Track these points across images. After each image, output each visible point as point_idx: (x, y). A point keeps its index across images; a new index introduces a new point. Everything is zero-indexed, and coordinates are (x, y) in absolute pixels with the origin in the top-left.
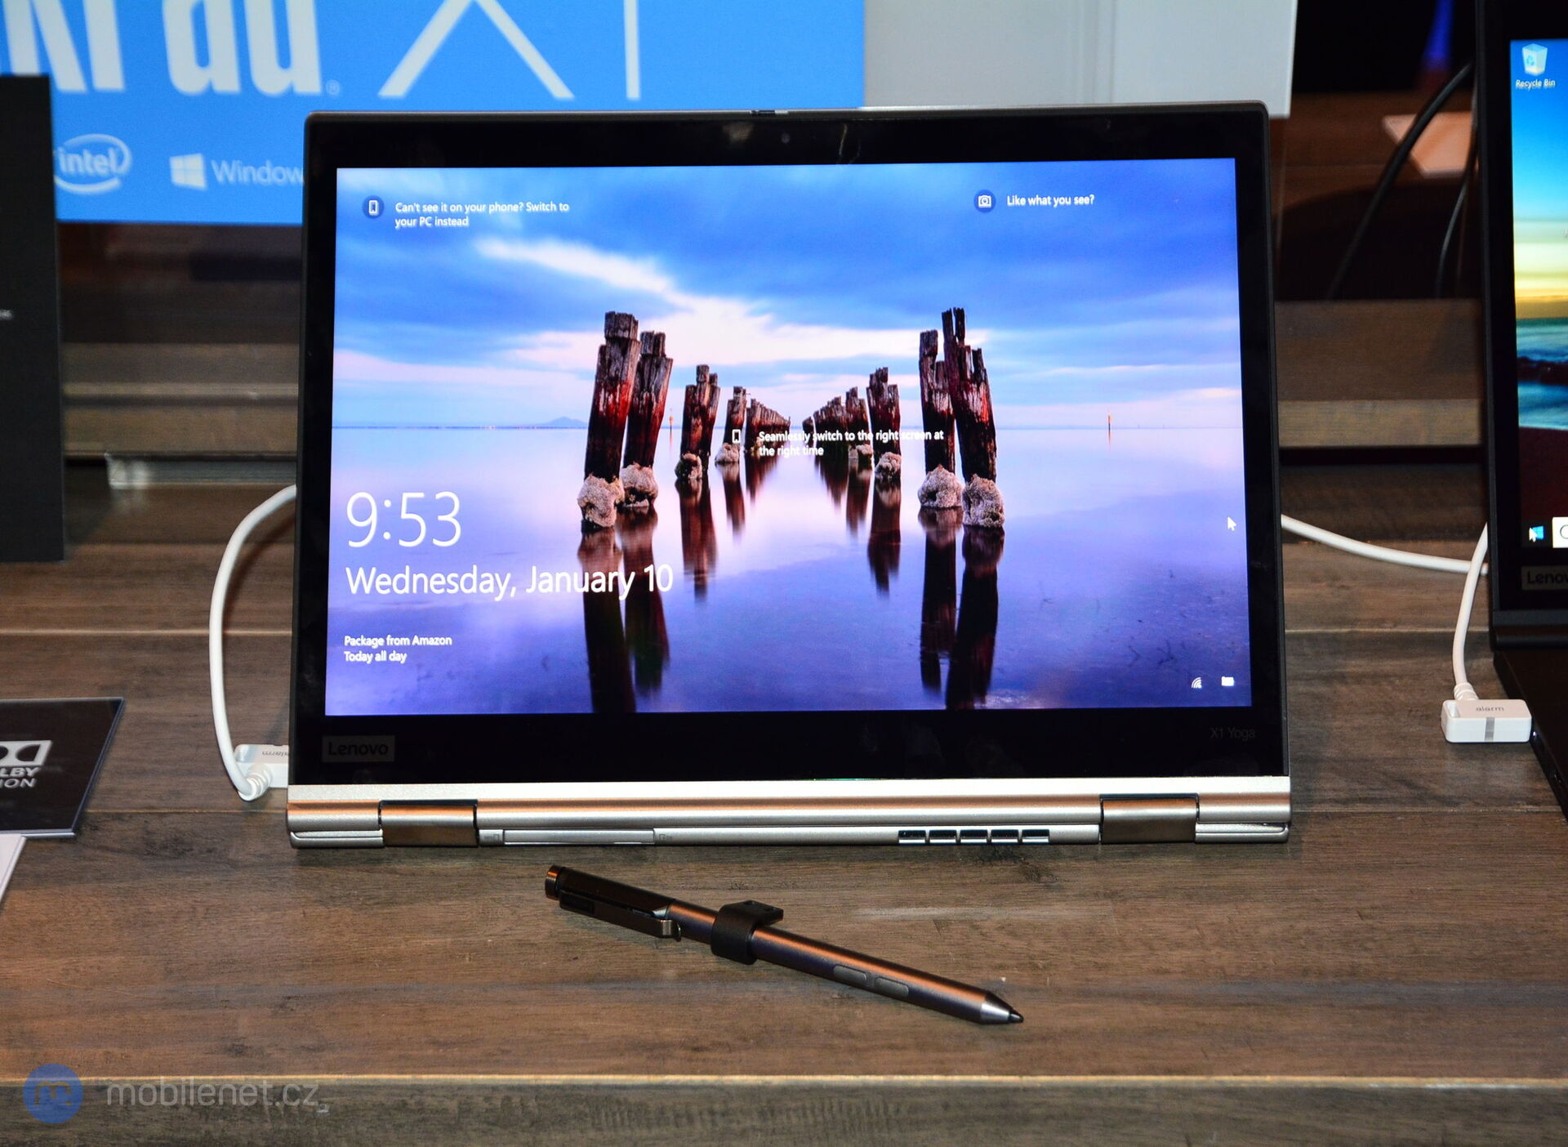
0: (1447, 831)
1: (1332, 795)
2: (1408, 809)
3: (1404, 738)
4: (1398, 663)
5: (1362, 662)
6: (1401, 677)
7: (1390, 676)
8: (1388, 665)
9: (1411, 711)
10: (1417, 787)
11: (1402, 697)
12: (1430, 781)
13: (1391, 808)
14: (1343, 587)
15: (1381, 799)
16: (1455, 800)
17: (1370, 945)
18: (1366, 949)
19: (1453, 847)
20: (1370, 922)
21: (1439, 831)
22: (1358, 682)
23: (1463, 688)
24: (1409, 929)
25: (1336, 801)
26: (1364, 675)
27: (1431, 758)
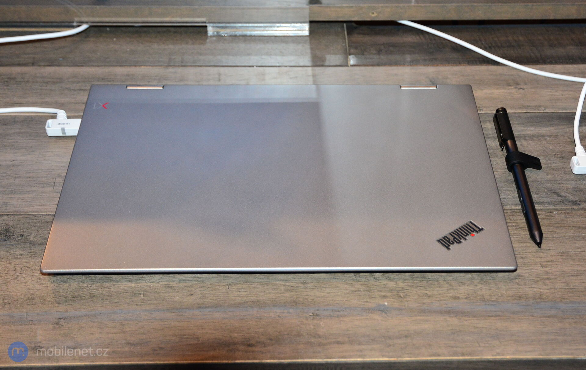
0: (576, 219)
3: (553, 169)
4: (547, 129)
5: (532, 129)
6: (549, 137)
7: (545, 136)
9: (555, 155)
10: (561, 196)
11: (551, 147)
12: (567, 192)
13: (551, 207)
14: (521, 88)
15: (546, 202)
16: (578, 202)
17: (547, 282)
18: (546, 285)
19: (579, 228)
20: (546, 269)
21: (572, 219)
22: (532, 140)
24: (564, 273)
26: (534, 136)
27: (566, 180)
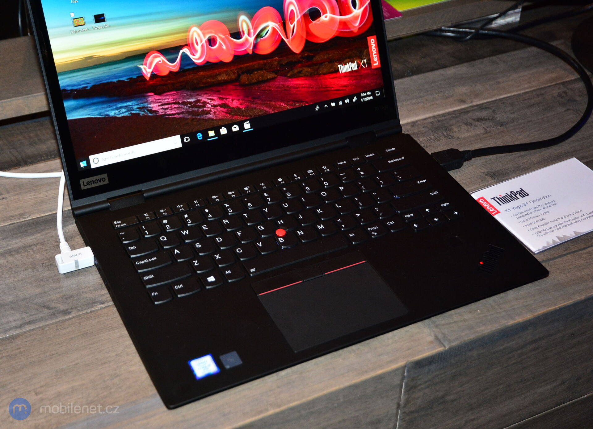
1: (14, 324)
2: (49, 322)
8: (30, 239)
23: (64, 245)
25: (16, 327)
